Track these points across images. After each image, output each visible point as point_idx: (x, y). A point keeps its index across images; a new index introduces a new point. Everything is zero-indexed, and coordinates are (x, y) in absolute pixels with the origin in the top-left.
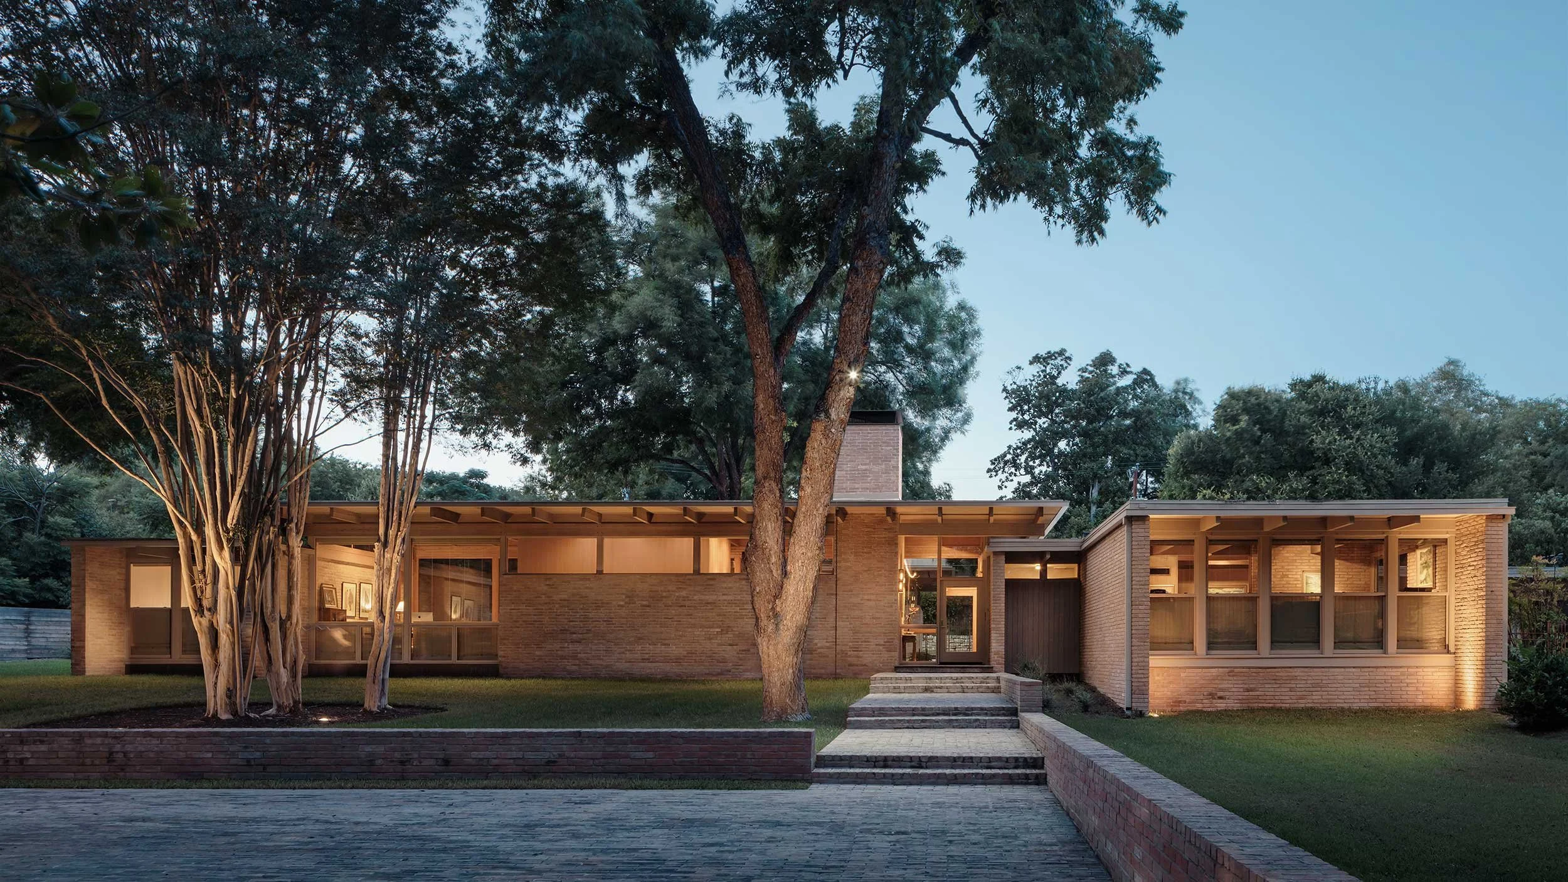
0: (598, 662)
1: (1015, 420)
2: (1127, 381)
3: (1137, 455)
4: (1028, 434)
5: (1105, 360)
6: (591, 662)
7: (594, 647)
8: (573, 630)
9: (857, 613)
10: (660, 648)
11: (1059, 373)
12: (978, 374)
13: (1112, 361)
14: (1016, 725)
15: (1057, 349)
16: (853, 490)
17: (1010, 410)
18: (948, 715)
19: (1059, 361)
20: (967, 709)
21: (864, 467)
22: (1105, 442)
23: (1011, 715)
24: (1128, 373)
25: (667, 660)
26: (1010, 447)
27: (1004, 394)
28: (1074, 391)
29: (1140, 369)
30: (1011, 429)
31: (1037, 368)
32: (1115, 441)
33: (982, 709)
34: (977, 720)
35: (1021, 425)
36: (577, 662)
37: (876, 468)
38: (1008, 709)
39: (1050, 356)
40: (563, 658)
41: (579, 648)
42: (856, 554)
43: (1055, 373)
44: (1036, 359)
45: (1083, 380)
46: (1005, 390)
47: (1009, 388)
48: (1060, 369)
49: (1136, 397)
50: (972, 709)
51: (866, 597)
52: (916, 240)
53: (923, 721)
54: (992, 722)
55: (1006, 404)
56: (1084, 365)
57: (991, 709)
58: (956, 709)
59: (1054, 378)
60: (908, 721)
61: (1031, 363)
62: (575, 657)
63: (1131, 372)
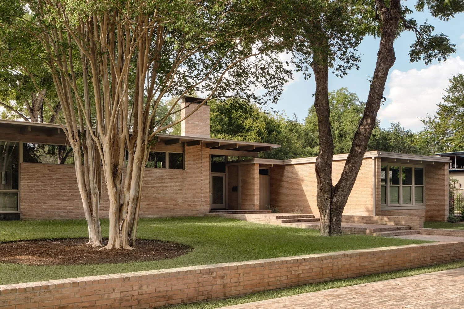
0: (77, 211)
6: (73, 211)
7: (75, 204)
8: (64, 194)
9: (194, 187)
16: (193, 133)
21: (197, 123)
36: (66, 211)
37: (201, 124)
40: (58, 209)
41: (67, 204)
42: (194, 161)
62: (65, 208)
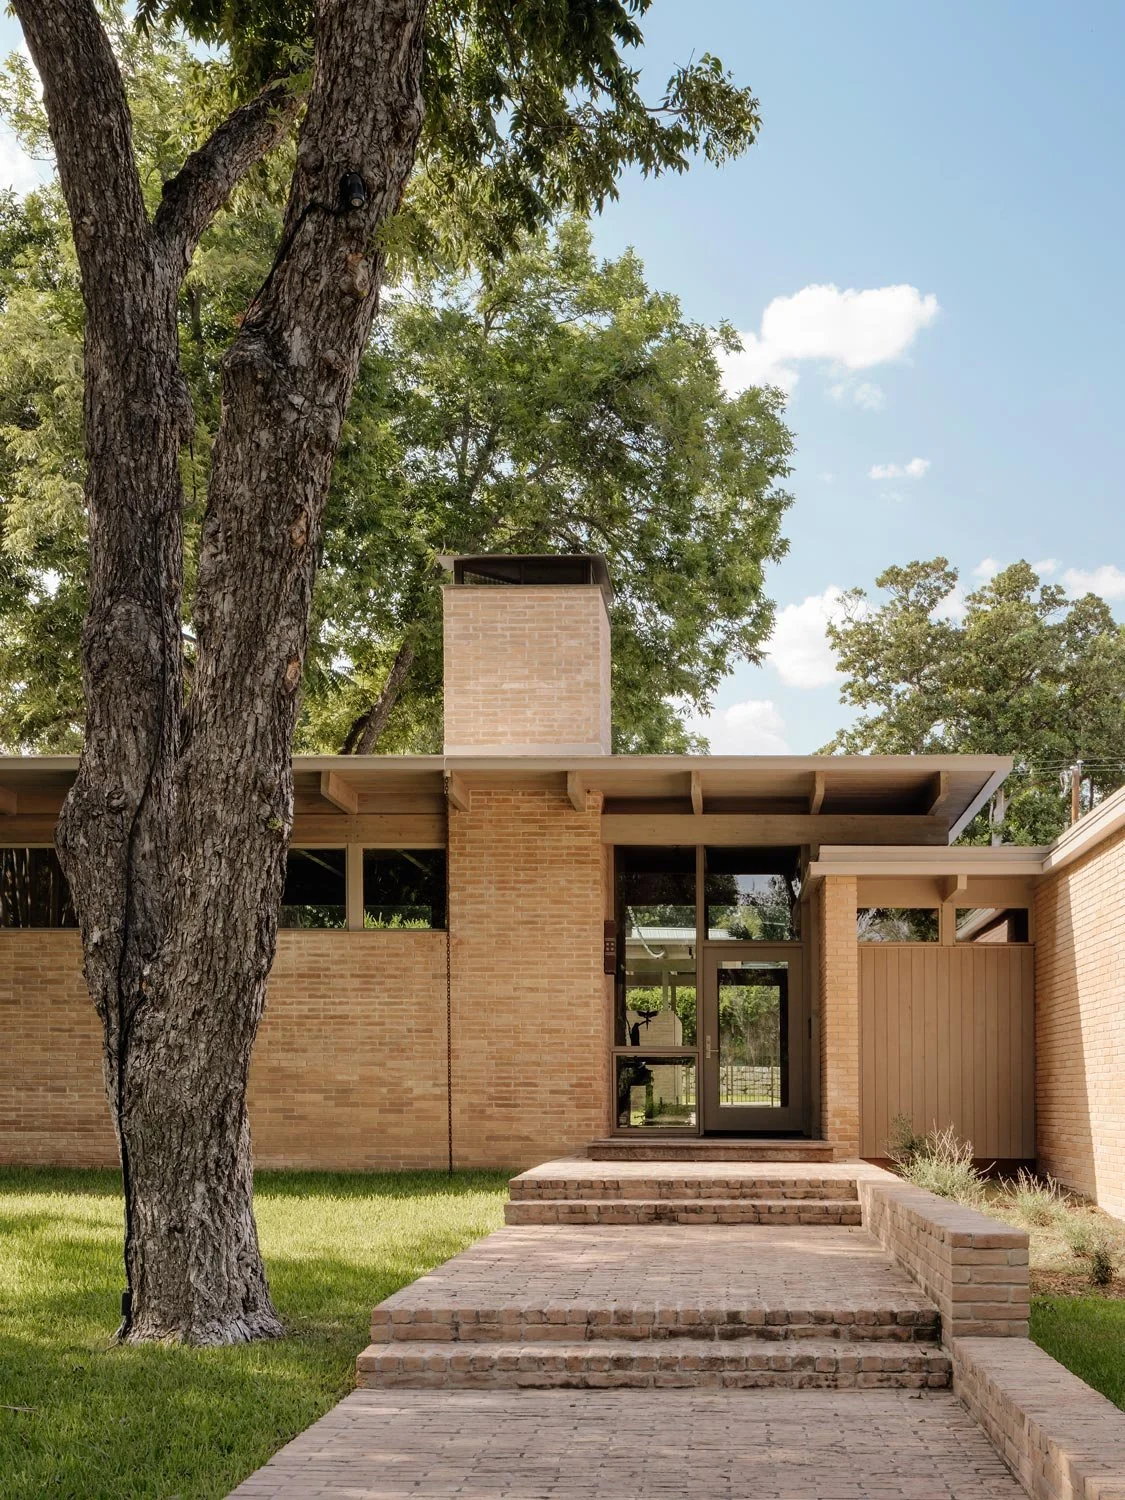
1: (850, 685)
2: (1056, 617)
3: (1077, 748)
4: (875, 710)
5: (1018, 580)
9: (506, 1019)
10: (44, 1098)
11: (933, 602)
12: (784, 545)
13: (1031, 581)
14: (941, 1381)
15: (931, 559)
16: (491, 738)
17: (843, 667)
18: (707, 1336)
19: (932, 581)
20: (770, 1319)
21: (516, 686)
22: (1016, 727)
23: (919, 1336)
24: (1060, 603)
25: (59, 1125)
26: (841, 734)
27: (830, 640)
28: (959, 636)
29: (1081, 595)
30: (843, 700)
31: (889, 595)
32: (1036, 724)
33: (820, 1319)
34: (807, 1361)
35: (861, 696)
38: (911, 1319)
39: (920, 569)
42: (503, 885)
43: (924, 601)
44: (893, 577)
45: (975, 616)
46: (831, 631)
47: (839, 629)
48: (935, 596)
49: (1075, 646)
50: (789, 1318)
51: (527, 983)
52: (617, 40)
53: (619, 1363)
54: (858, 1367)
55: (836, 657)
56: (977, 589)
57: (850, 1319)
58: (734, 1317)
59: (923, 610)
60: (571, 1364)
61: (881, 584)
63: (1066, 603)
